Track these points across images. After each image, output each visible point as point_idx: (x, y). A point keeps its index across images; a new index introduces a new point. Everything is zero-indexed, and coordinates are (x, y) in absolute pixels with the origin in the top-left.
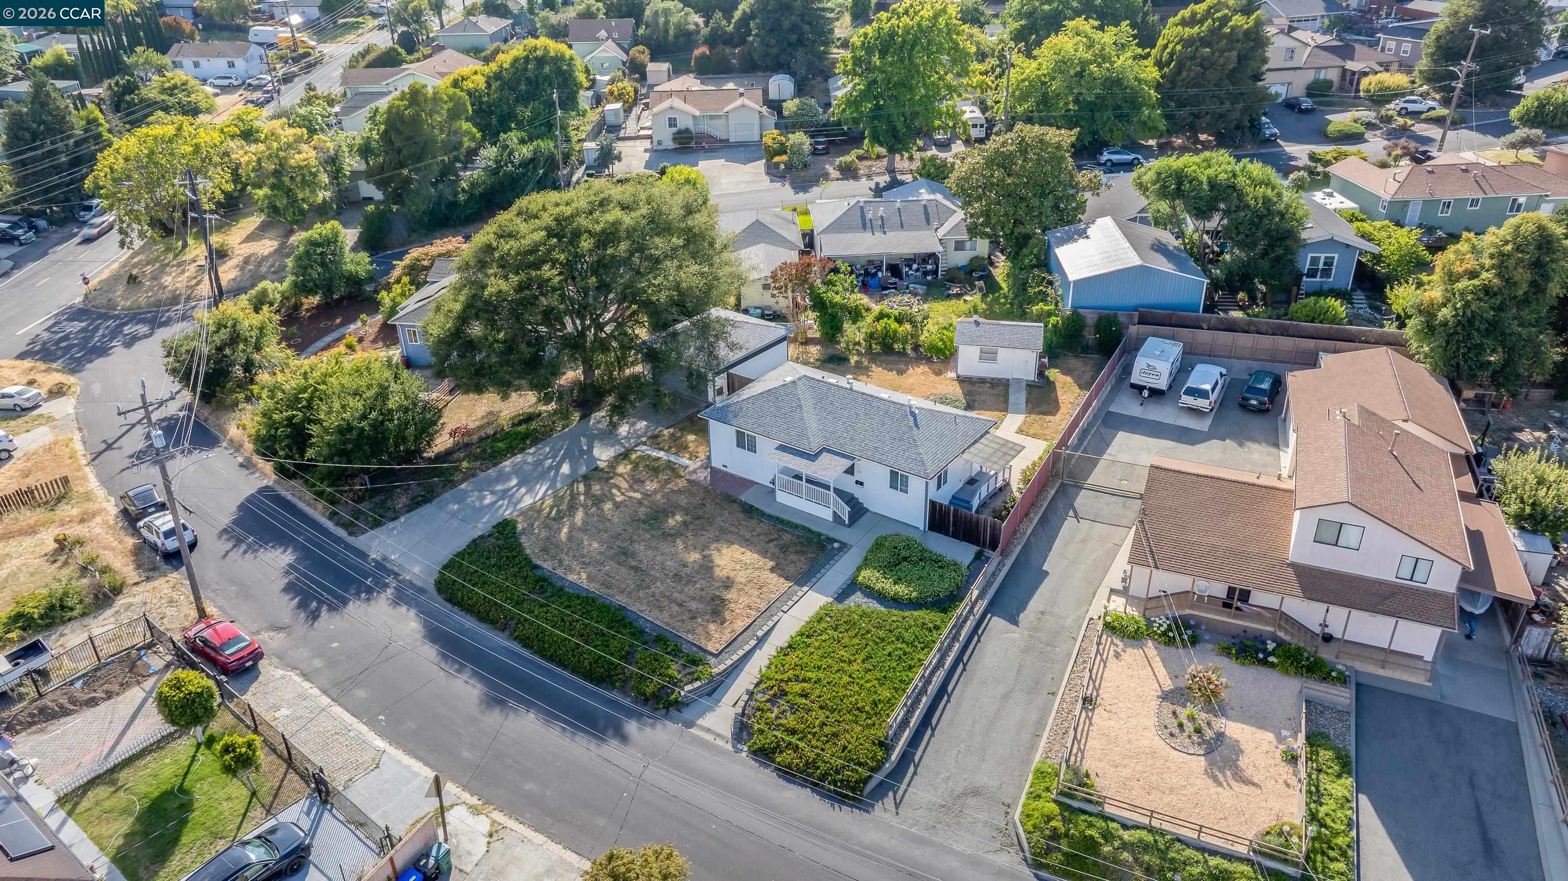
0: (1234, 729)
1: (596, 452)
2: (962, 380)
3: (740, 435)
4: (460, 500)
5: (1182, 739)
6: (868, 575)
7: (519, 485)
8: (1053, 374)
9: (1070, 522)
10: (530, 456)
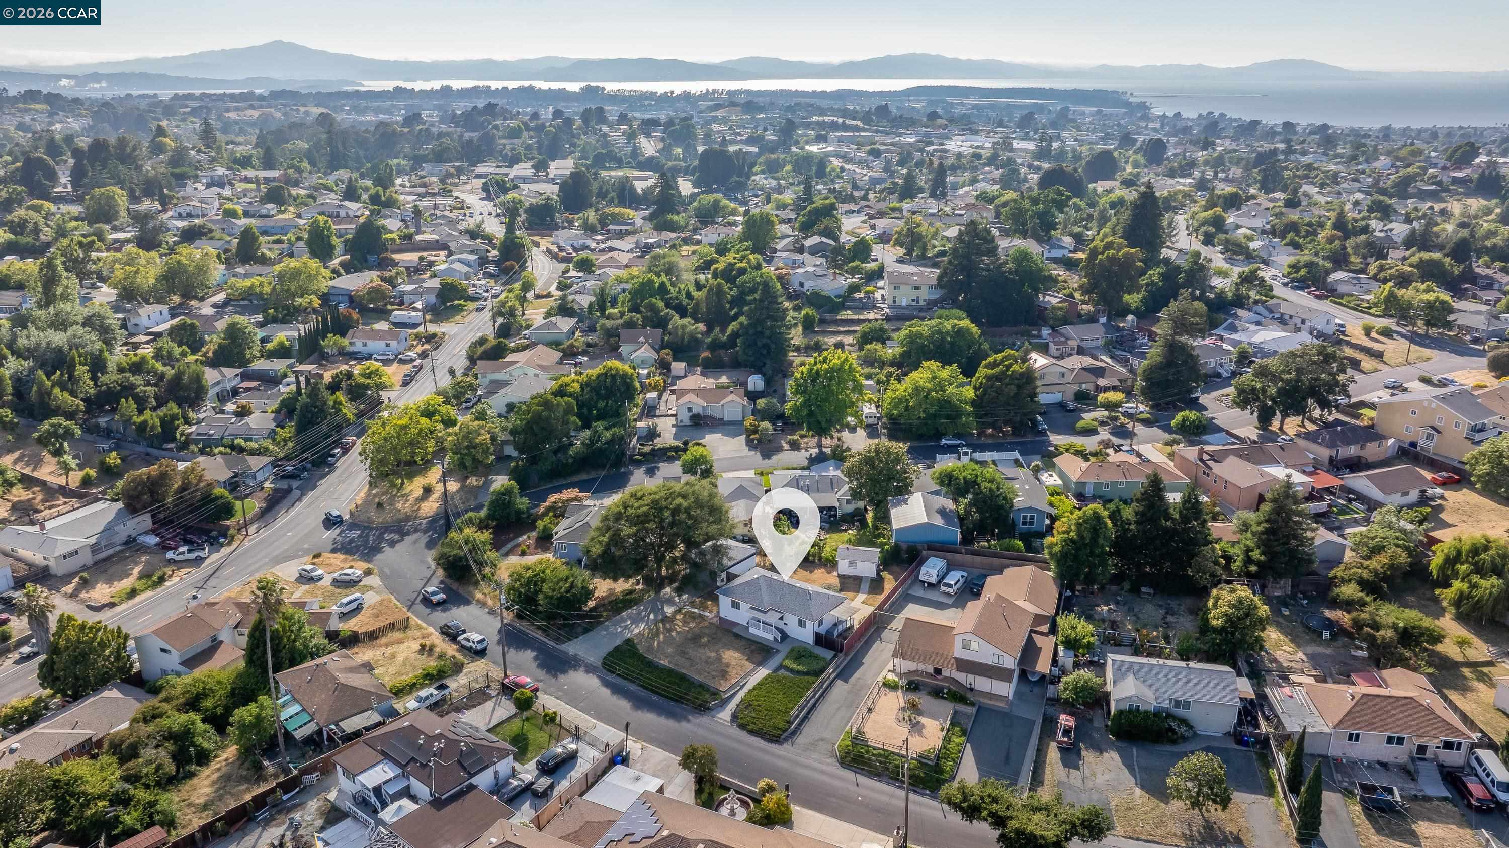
0: (924, 720)
1: (666, 609)
2: (840, 577)
3: (733, 602)
4: (606, 629)
5: (904, 723)
6: (789, 663)
7: (632, 624)
8: (885, 575)
9: (878, 643)
10: (633, 611)
